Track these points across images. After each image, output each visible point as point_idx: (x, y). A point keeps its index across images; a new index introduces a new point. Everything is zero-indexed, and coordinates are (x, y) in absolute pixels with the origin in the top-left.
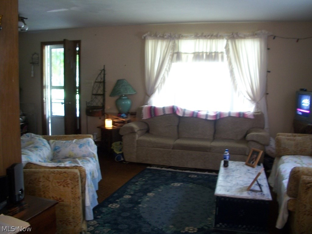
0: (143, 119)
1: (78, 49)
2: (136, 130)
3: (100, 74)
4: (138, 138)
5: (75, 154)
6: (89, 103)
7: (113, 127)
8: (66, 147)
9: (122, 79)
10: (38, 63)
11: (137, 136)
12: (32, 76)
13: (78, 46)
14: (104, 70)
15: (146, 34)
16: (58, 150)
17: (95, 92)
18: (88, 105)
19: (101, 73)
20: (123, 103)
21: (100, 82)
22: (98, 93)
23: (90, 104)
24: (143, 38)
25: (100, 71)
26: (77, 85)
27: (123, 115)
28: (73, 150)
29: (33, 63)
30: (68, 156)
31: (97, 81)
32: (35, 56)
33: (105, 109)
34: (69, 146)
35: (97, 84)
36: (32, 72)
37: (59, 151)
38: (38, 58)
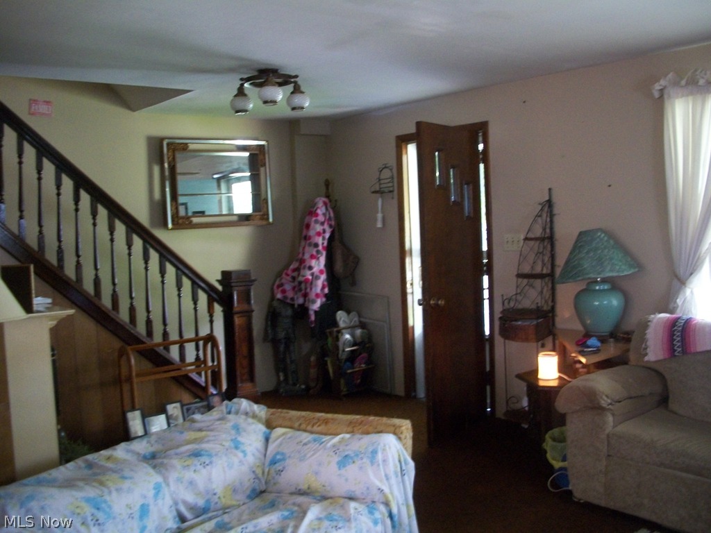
0: (646, 359)
1: (481, 147)
2: (604, 402)
3: (539, 216)
4: (614, 426)
5: (324, 486)
6: (510, 300)
7: (560, 378)
8: (302, 459)
9: (590, 231)
10: (391, 192)
11: (610, 419)
12: (379, 225)
13: (480, 139)
14: (550, 203)
15: (663, 82)
16: (278, 466)
17: (526, 269)
18: (507, 306)
19: (542, 210)
20: (597, 303)
21: (542, 239)
22: (534, 272)
23: (512, 304)
24: (657, 95)
25: (540, 207)
26: (485, 248)
27: (593, 341)
28: (317, 473)
29: (379, 192)
30: (304, 487)
31: (529, 236)
32: (386, 174)
33: (557, 320)
34: (313, 455)
35: (532, 243)
36: (380, 216)
37: (281, 468)
38: (392, 177)
